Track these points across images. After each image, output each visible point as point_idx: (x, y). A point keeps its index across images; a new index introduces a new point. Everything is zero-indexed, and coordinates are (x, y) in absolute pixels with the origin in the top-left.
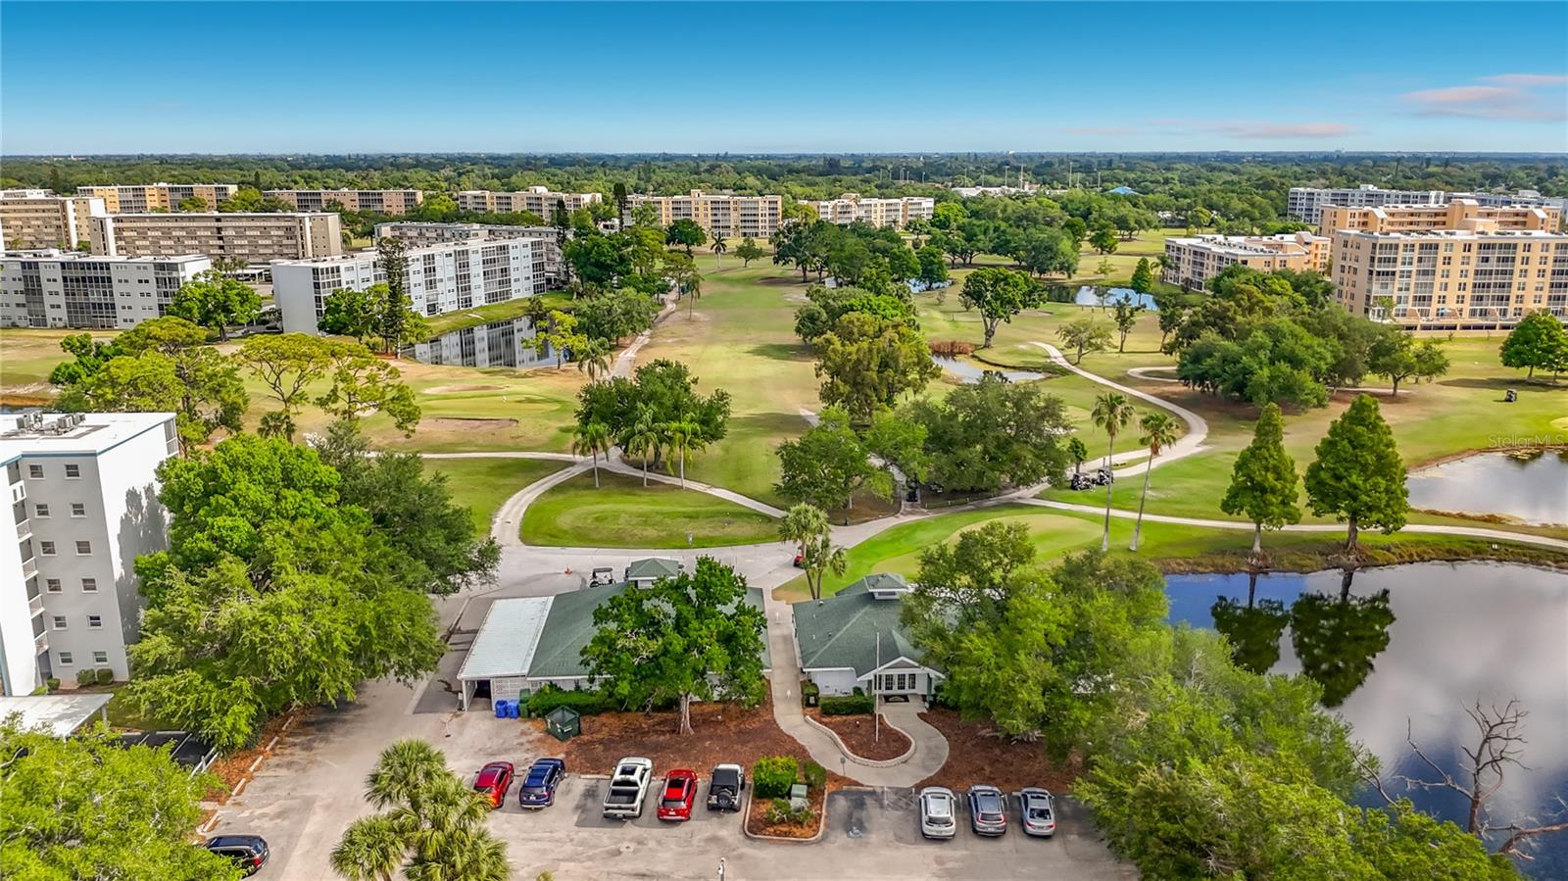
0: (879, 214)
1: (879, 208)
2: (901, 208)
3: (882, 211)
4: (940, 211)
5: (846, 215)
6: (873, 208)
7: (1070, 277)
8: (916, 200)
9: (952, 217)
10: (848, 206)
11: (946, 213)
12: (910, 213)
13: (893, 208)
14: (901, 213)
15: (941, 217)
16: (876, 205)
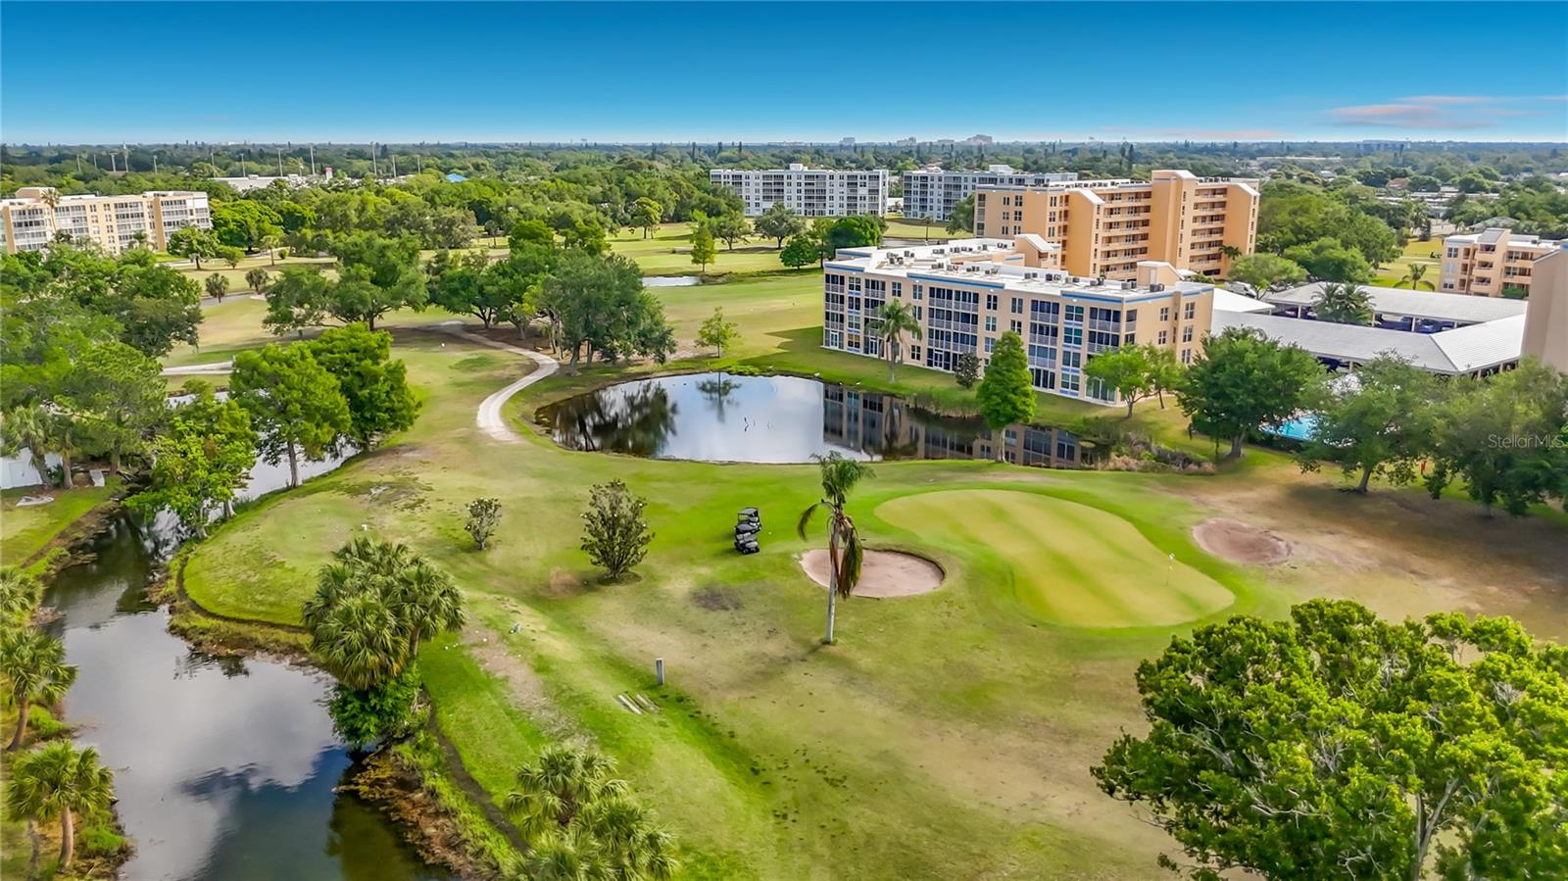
0: (103, 223)
1: (101, 212)
2: (146, 211)
3: (109, 218)
4: (226, 214)
5: (34, 229)
6: (88, 214)
7: (662, 360)
8: (171, 195)
9: (253, 225)
10: (34, 211)
11: (238, 217)
12: (166, 219)
13: (129, 211)
14: (147, 220)
15: (232, 226)
16: (93, 208)
